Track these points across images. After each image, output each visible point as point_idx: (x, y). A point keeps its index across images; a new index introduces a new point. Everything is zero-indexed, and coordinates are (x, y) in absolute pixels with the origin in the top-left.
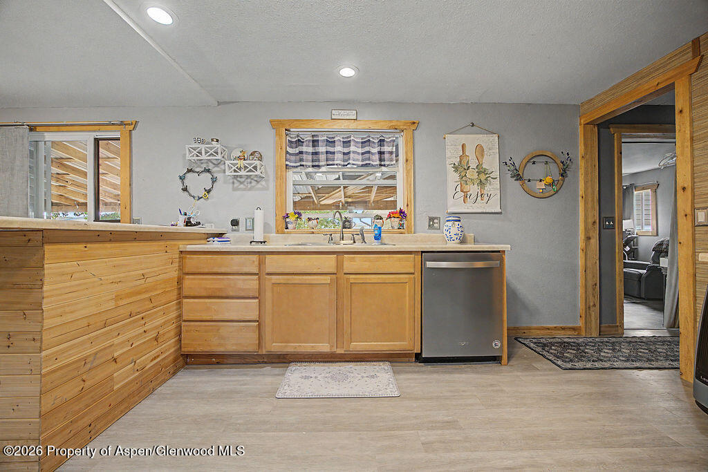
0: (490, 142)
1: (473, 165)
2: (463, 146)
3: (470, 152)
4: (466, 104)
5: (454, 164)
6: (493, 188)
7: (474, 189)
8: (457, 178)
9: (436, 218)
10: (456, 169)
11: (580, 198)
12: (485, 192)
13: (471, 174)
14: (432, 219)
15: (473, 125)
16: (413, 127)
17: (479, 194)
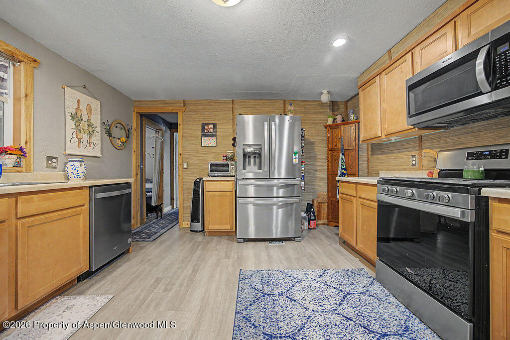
0: (96, 105)
1: (85, 118)
2: (78, 101)
3: (83, 107)
4: (81, 68)
5: (72, 114)
6: (97, 139)
7: (85, 137)
8: (74, 127)
9: (55, 158)
10: (73, 118)
11: (133, 152)
12: (92, 141)
13: (84, 125)
14: (50, 158)
15: (85, 88)
16: (34, 64)
17: (88, 142)
